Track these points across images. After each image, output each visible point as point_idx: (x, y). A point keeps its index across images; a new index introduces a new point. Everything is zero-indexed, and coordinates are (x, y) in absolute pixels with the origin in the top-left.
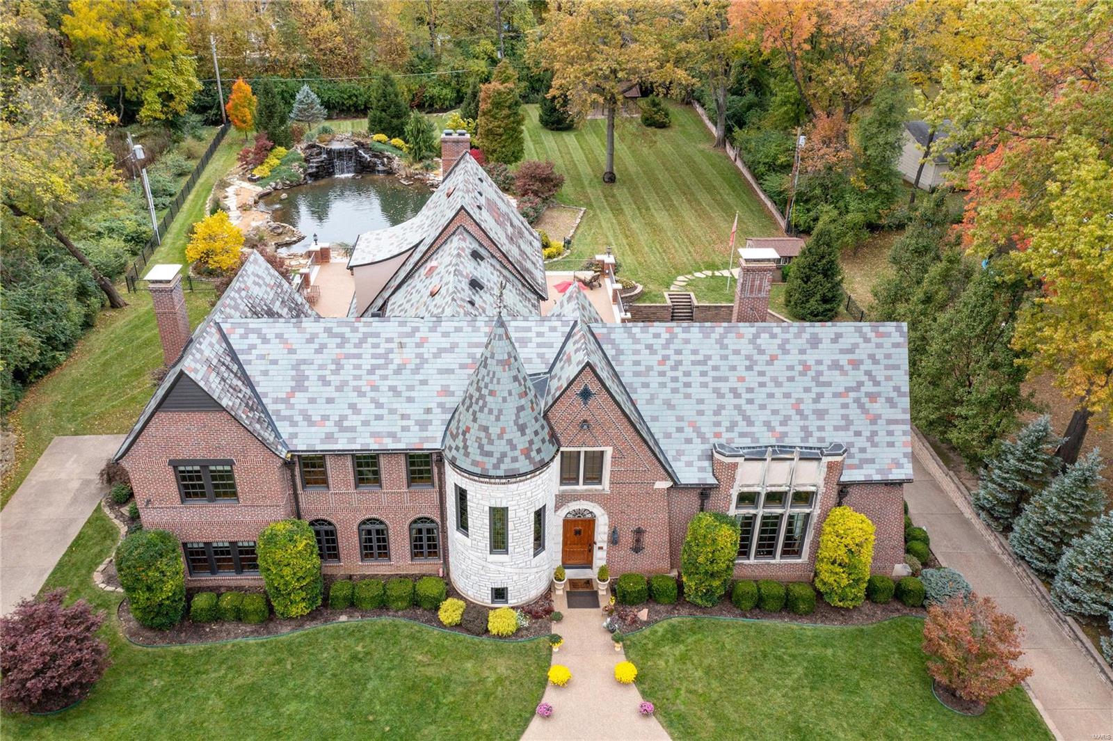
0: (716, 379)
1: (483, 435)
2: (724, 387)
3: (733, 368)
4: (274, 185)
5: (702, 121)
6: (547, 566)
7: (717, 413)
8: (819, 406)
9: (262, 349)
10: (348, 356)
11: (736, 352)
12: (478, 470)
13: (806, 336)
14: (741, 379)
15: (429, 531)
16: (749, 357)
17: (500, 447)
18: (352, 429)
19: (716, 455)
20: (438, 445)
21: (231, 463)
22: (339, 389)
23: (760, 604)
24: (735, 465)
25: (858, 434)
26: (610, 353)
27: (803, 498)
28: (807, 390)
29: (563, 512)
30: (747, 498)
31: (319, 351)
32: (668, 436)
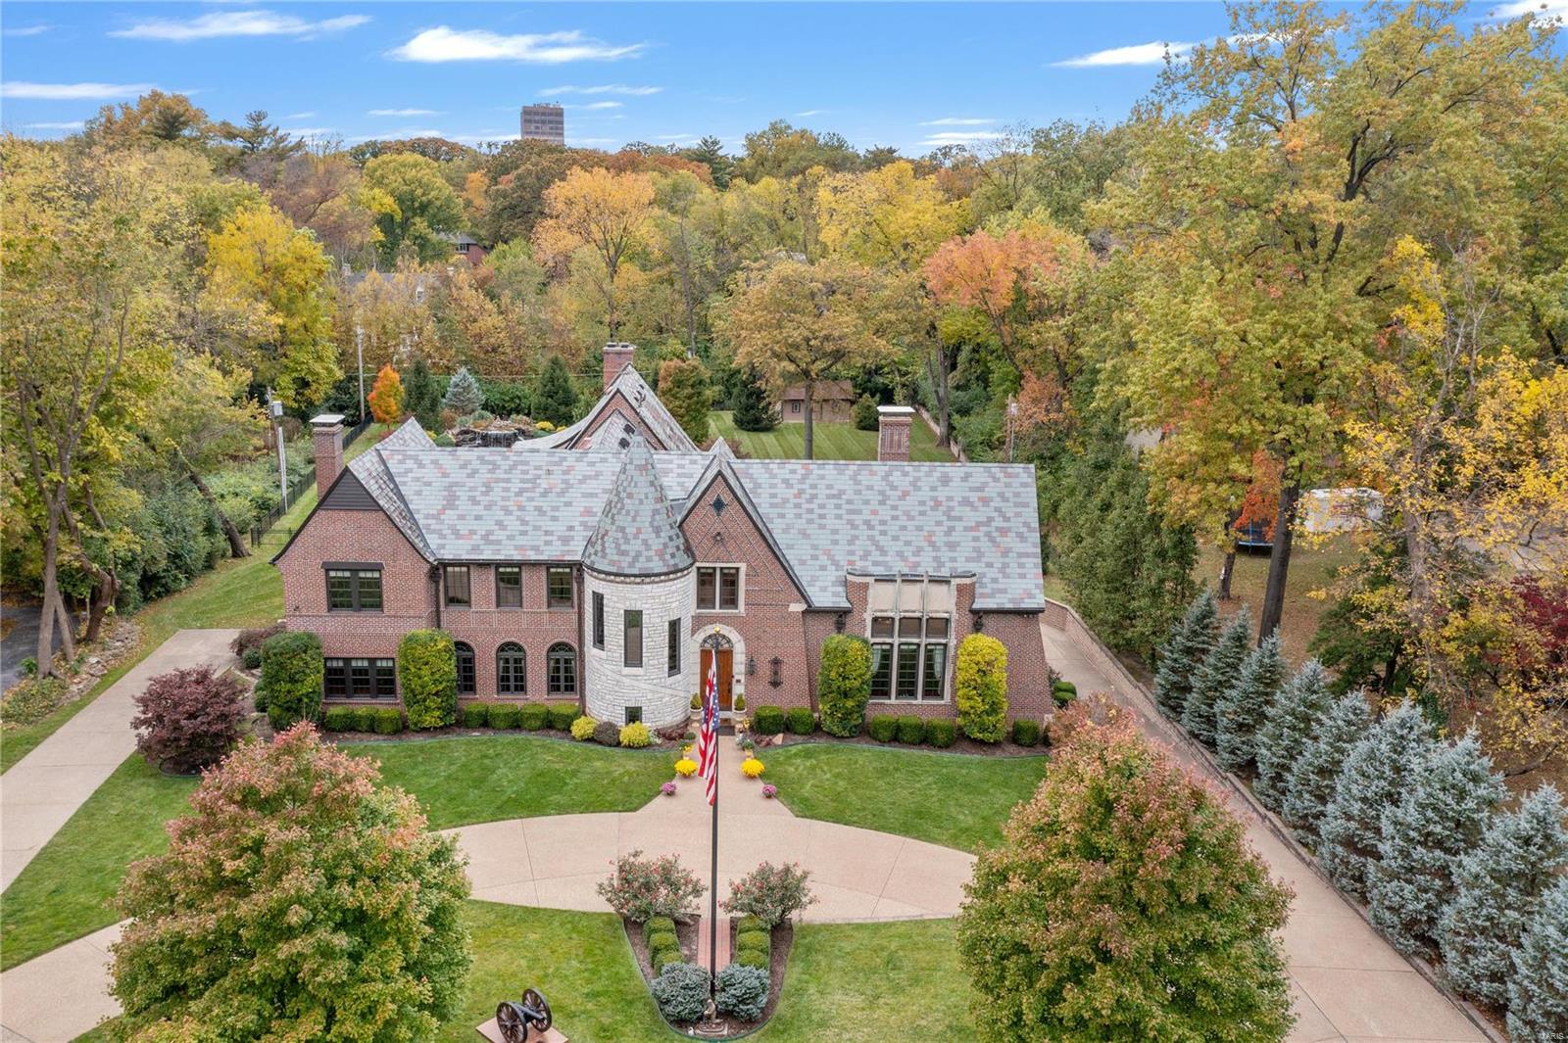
0: (850, 512)
1: (620, 535)
2: (858, 519)
3: (867, 502)
6: (682, 694)
7: (851, 542)
8: (951, 539)
9: (418, 473)
10: (497, 481)
11: (870, 488)
12: (614, 570)
13: (937, 474)
14: (874, 512)
15: (567, 661)
16: (882, 493)
17: (635, 546)
18: (498, 542)
19: (849, 577)
20: (578, 558)
21: (378, 568)
22: (488, 507)
23: (896, 735)
24: (866, 586)
25: (990, 565)
26: (748, 486)
27: (940, 626)
28: (939, 523)
29: (701, 636)
30: (881, 624)
31: (471, 475)
32: (803, 563)
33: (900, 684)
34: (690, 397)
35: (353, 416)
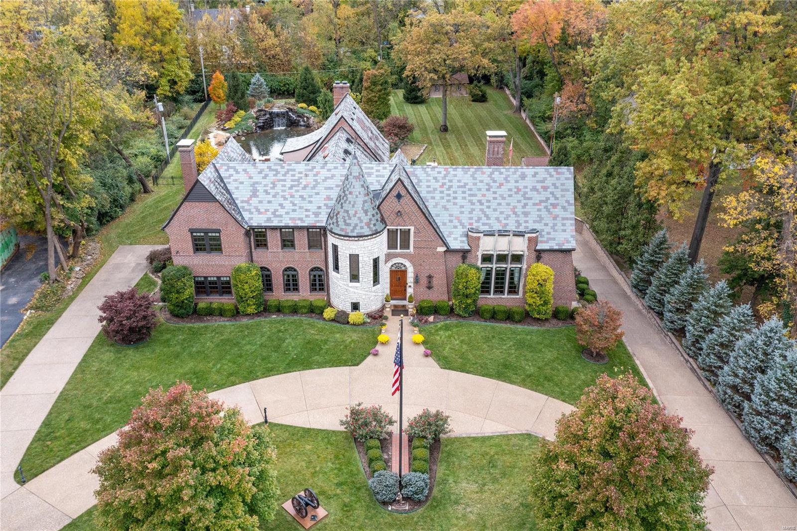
0: (470, 195)
1: (346, 215)
2: (475, 199)
3: (480, 190)
4: (237, 132)
5: (508, 99)
6: (381, 294)
7: (471, 213)
8: (525, 210)
9: (236, 176)
10: (279, 180)
11: (481, 181)
12: (343, 233)
13: (519, 173)
14: (484, 195)
15: (320, 276)
16: (488, 184)
17: (354, 221)
18: (281, 216)
19: (470, 233)
20: (324, 224)
21: (219, 231)
22: (274, 196)
23: (494, 315)
24: (479, 238)
25: (546, 225)
26: (415, 181)
27: (517, 258)
28: (519, 201)
29: (390, 264)
30: (487, 258)
31: (264, 178)
32: (444, 224)
33: (496, 288)
34: (380, 91)
35: (201, 96)
